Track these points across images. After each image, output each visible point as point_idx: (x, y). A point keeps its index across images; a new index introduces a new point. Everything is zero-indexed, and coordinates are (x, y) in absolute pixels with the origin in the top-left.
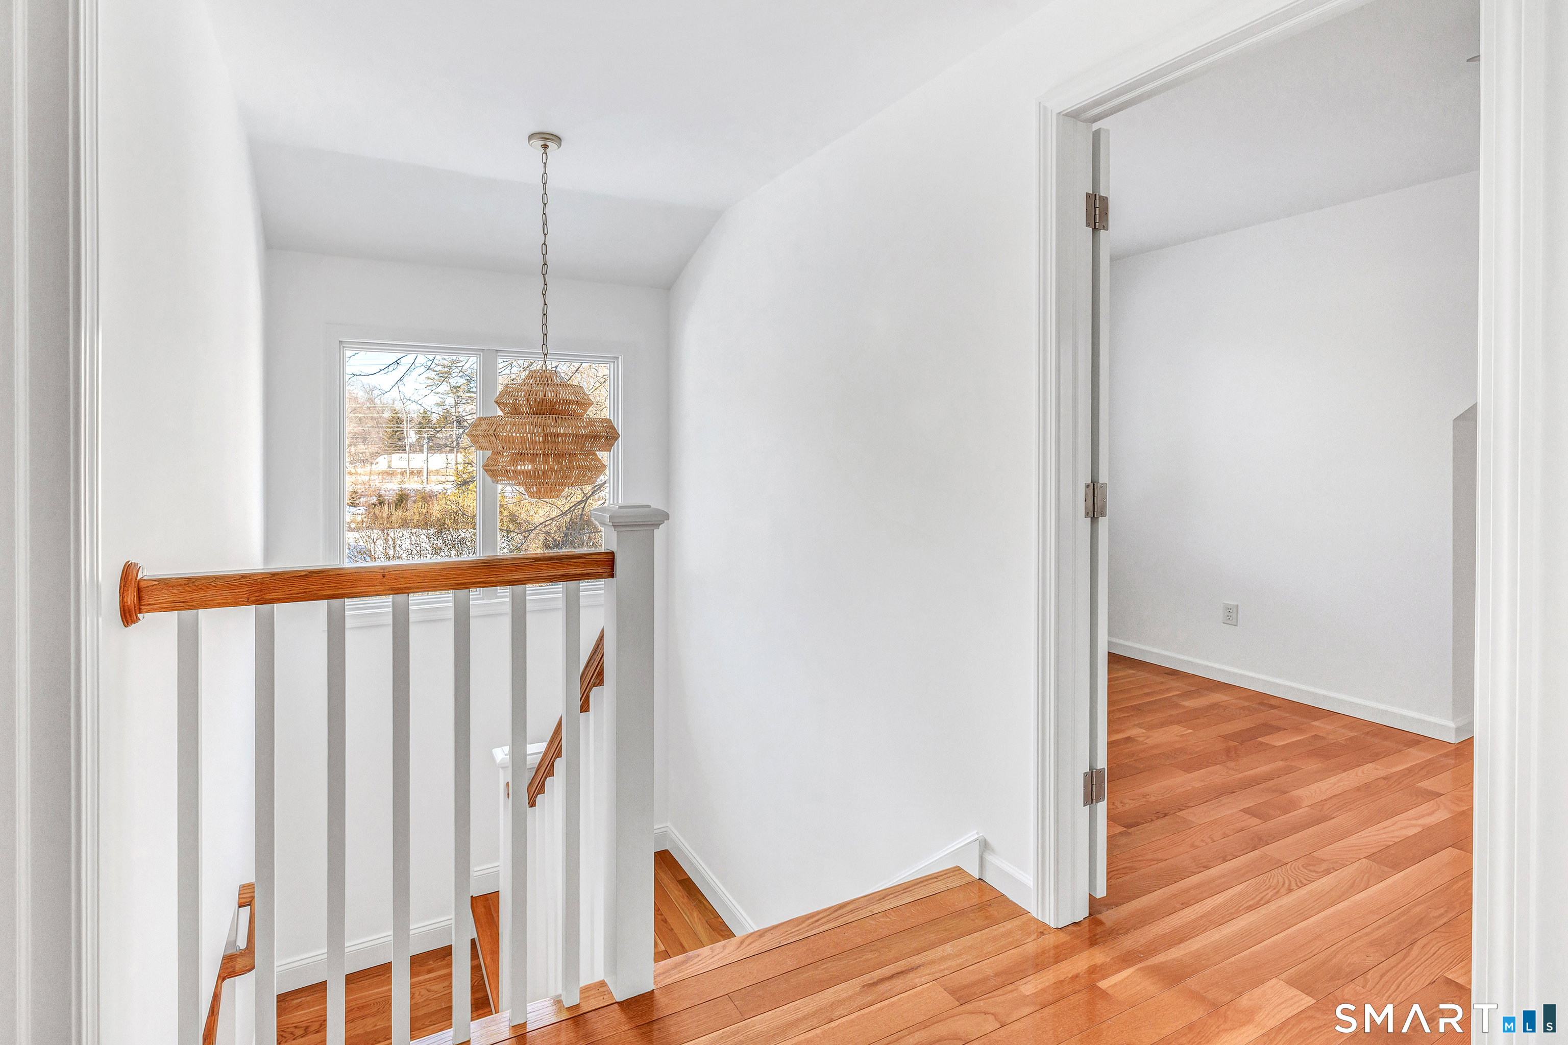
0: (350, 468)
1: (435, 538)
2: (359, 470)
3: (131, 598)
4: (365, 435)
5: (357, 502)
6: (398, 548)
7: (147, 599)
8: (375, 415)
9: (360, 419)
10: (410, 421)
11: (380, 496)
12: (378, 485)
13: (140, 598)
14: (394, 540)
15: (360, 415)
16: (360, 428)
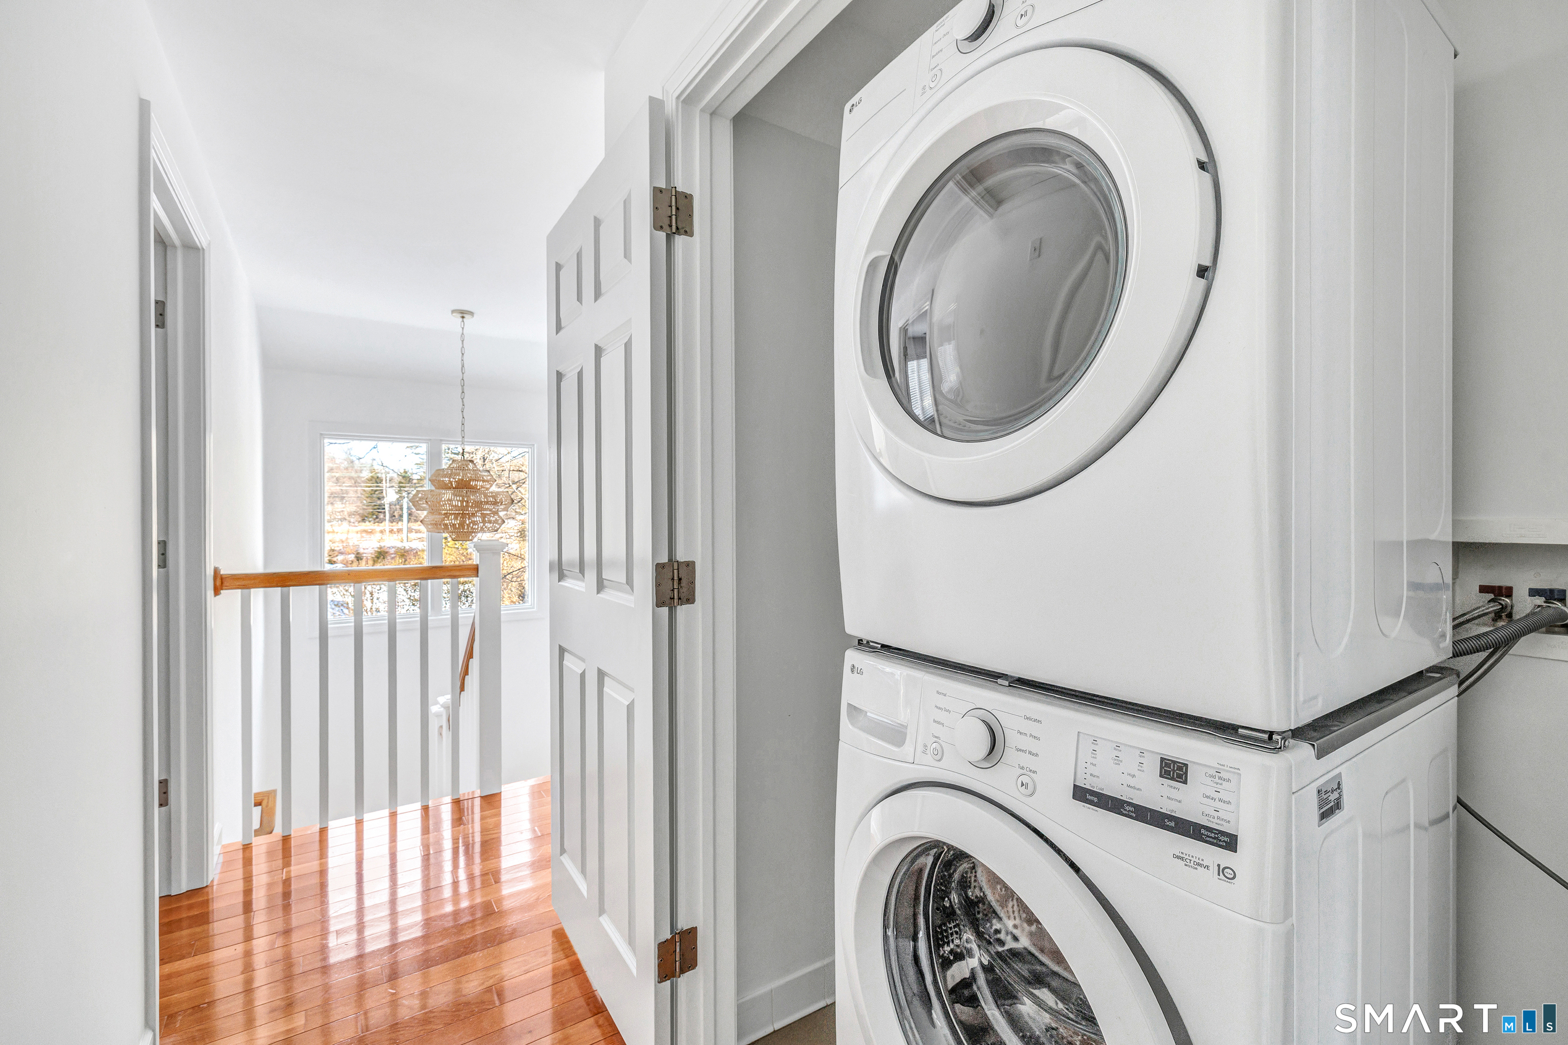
0: (327, 527)
1: (413, 591)
2: (336, 529)
3: (218, 583)
4: (343, 494)
5: (335, 559)
6: (375, 600)
7: (225, 583)
8: (353, 474)
9: (338, 479)
10: (390, 481)
11: (358, 553)
12: (357, 543)
13: (222, 583)
14: (371, 594)
15: (337, 475)
16: (338, 488)
